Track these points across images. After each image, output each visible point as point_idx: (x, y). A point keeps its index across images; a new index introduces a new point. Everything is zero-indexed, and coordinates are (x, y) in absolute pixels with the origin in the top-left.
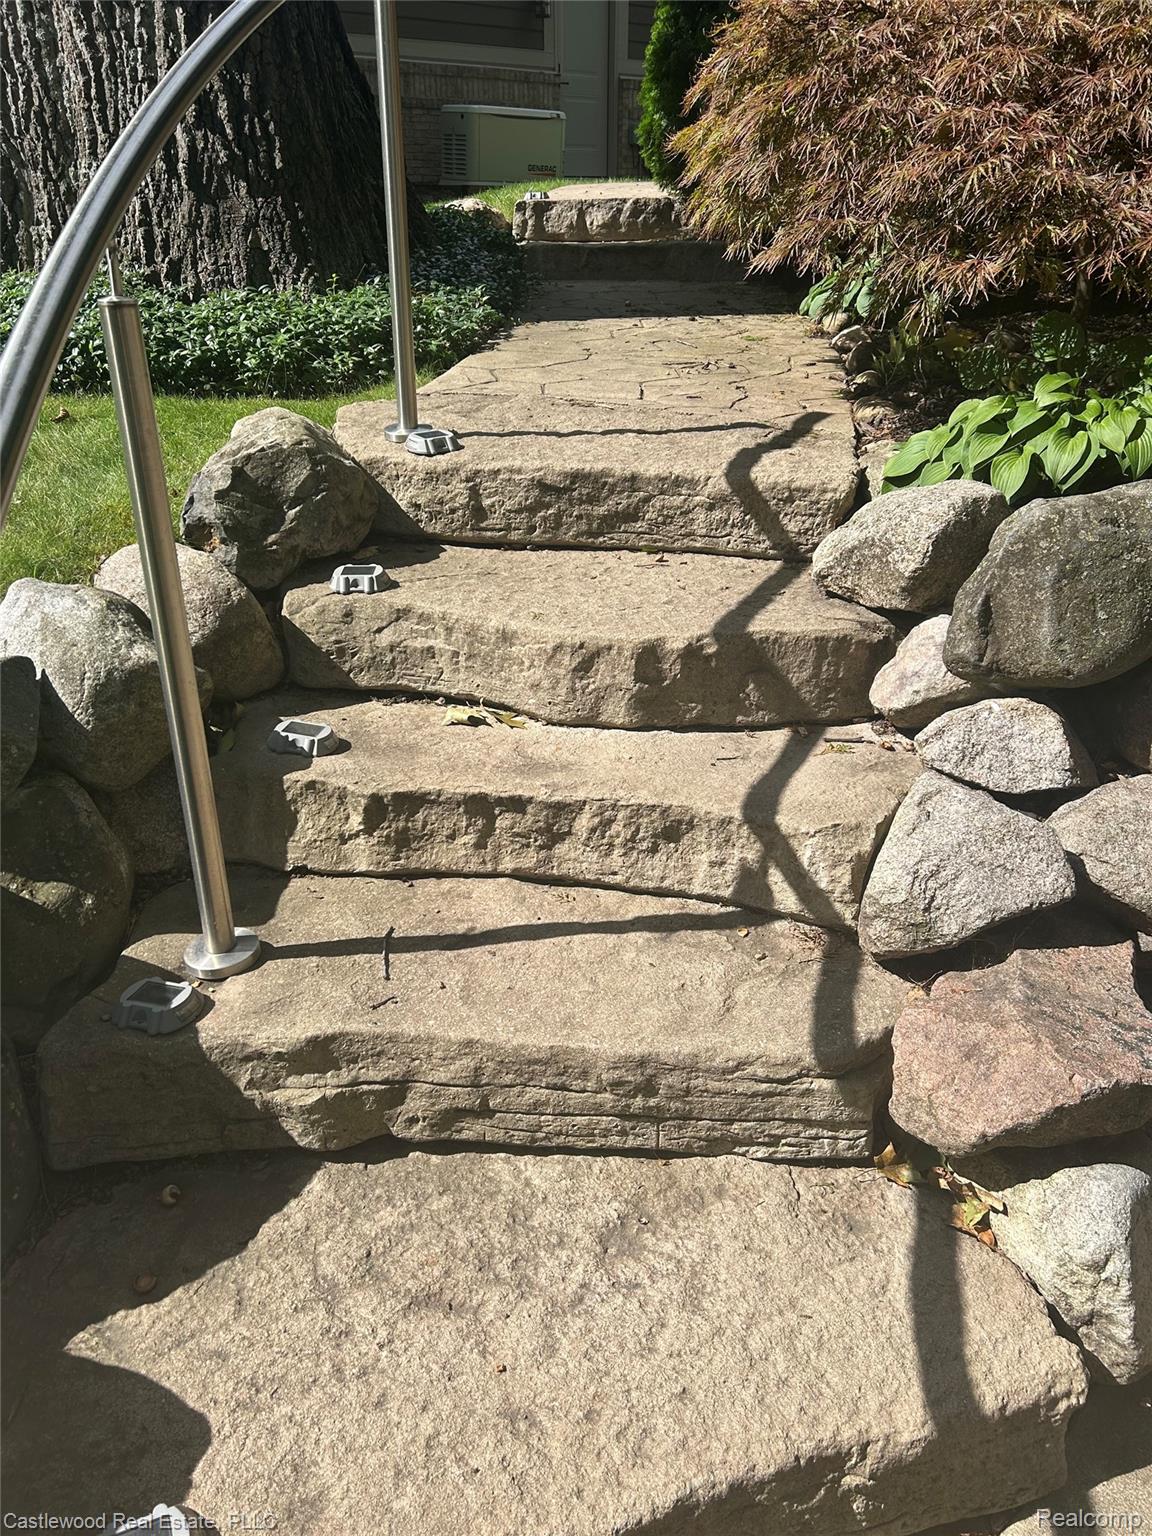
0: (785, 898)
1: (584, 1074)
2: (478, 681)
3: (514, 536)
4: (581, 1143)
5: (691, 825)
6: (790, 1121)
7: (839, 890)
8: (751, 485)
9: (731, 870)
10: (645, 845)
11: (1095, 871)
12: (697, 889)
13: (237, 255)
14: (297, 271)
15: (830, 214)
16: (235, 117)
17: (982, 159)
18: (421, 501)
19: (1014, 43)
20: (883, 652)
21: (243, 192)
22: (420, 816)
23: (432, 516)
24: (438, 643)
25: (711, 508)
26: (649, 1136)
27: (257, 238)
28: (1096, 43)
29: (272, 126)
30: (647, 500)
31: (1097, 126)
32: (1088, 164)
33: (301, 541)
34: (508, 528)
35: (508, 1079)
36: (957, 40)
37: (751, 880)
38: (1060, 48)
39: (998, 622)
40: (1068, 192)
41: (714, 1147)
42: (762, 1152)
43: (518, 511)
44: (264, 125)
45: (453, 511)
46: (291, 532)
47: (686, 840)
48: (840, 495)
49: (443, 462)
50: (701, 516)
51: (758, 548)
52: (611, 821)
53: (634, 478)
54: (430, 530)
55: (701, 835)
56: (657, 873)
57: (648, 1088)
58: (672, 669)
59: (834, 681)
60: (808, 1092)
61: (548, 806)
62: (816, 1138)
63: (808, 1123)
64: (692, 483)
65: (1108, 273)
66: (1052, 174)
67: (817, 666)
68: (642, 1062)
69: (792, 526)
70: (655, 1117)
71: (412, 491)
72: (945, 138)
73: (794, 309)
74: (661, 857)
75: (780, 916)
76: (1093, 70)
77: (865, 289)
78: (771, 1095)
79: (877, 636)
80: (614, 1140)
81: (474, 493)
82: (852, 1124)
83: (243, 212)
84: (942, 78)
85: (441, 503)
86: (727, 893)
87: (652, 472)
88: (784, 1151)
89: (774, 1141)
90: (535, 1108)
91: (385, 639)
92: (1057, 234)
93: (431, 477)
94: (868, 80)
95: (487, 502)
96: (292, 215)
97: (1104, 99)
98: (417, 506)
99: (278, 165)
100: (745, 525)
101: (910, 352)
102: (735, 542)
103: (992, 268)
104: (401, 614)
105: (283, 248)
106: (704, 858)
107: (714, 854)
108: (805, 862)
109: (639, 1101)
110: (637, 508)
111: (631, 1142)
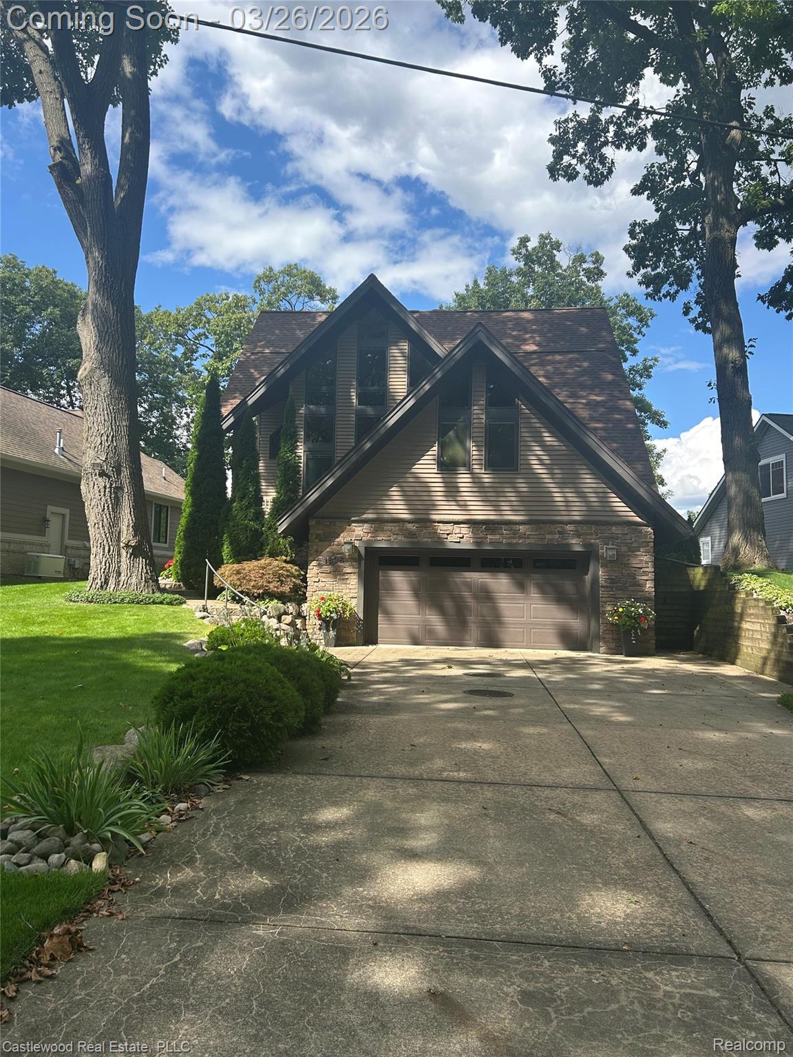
28: (265, 573)
31: (267, 580)
32: (266, 583)
40: (265, 585)
65: (269, 591)
76: (265, 575)
92: (265, 588)
97: (267, 578)
103: (261, 591)
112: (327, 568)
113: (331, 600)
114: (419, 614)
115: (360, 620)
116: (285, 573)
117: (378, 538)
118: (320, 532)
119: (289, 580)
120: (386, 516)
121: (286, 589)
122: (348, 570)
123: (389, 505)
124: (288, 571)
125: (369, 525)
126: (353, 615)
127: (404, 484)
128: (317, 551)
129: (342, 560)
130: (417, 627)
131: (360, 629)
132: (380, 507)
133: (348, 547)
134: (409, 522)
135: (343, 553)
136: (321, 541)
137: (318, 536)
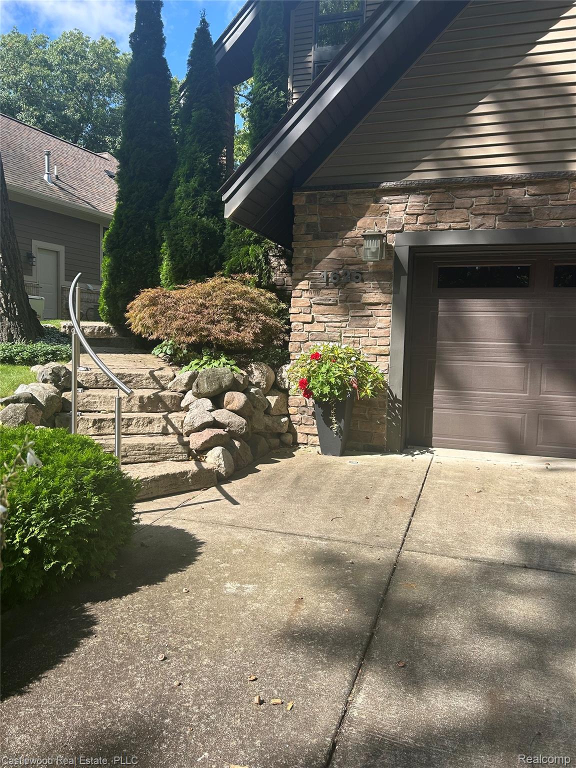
0: (171, 430)
1: (143, 447)
2: (106, 407)
3: (105, 386)
4: (143, 460)
5: (154, 420)
6: (175, 453)
7: (179, 426)
8: (154, 375)
9: (161, 427)
10: (145, 425)
11: (217, 419)
12: (155, 432)
13: (5, 335)
14: (21, 339)
15: (165, 329)
16: (6, 303)
17: (190, 322)
18: (84, 379)
19: (193, 304)
20: (182, 398)
21: (7, 320)
22: (103, 423)
23: (86, 383)
24: (97, 400)
25: (146, 380)
26: (154, 458)
27: (10, 331)
28: (207, 305)
29: (15, 306)
30: (133, 379)
31: (209, 318)
32: (207, 323)
33: (64, 384)
34: (103, 385)
35: (130, 450)
36: (183, 303)
37: (165, 428)
38: (201, 305)
39: (199, 386)
40: (204, 328)
41: (164, 459)
42: (172, 459)
43: (106, 381)
44: (13, 305)
45: (91, 381)
46: (63, 382)
47: (153, 423)
48: (171, 377)
49: (89, 372)
50: (144, 381)
51: (156, 387)
52: (139, 421)
53: (130, 374)
54: (85, 386)
55: (155, 422)
56: (148, 430)
57: (153, 449)
58: (146, 400)
59: (174, 404)
60: (178, 447)
61: (128, 419)
62: (179, 456)
63: (178, 453)
64: (142, 375)
65: (212, 340)
66: (201, 325)
67: (171, 401)
68: (152, 444)
69: (163, 383)
70: (154, 454)
71: (82, 378)
72: (183, 318)
73: (150, 353)
74: (148, 427)
75: (170, 434)
76: (207, 309)
77: (168, 348)
78: (172, 448)
79: (181, 396)
80: (148, 459)
81: (96, 378)
82: (185, 453)
83: (7, 325)
84: (181, 309)
85: (89, 380)
86: (160, 432)
87: (134, 373)
88: (175, 459)
89: (173, 457)
90: (135, 455)
91: (85, 400)
92: (203, 334)
93: (87, 375)
94: (168, 308)
95: (99, 380)
96: (20, 326)
97: (209, 314)
98: (83, 381)
99: (17, 314)
100: (153, 383)
101: (181, 358)
102: (152, 386)
103: (193, 339)
104: (89, 396)
105: (17, 334)
106: (156, 426)
107: (158, 425)
108: (173, 423)
109: (152, 451)
110: (131, 380)
111: (151, 459)
112: (331, 295)
113: (335, 359)
114: (524, 391)
115: (396, 400)
116: (246, 304)
117: (441, 226)
118: (315, 219)
119: (253, 317)
120: (460, 174)
121: (247, 336)
122: (373, 296)
123: (469, 149)
124: (252, 300)
125: (421, 198)
126: (381, 390)
127: (507, 96)
128: (308, 260)
129: (360, 276)
130: (519, 416)
131: (395, 418)
132: (448, 154)
133: (373, 246)
134: (515, 183)
135: (362, 262)
136: (317, 237)
137: (310, 227)
